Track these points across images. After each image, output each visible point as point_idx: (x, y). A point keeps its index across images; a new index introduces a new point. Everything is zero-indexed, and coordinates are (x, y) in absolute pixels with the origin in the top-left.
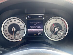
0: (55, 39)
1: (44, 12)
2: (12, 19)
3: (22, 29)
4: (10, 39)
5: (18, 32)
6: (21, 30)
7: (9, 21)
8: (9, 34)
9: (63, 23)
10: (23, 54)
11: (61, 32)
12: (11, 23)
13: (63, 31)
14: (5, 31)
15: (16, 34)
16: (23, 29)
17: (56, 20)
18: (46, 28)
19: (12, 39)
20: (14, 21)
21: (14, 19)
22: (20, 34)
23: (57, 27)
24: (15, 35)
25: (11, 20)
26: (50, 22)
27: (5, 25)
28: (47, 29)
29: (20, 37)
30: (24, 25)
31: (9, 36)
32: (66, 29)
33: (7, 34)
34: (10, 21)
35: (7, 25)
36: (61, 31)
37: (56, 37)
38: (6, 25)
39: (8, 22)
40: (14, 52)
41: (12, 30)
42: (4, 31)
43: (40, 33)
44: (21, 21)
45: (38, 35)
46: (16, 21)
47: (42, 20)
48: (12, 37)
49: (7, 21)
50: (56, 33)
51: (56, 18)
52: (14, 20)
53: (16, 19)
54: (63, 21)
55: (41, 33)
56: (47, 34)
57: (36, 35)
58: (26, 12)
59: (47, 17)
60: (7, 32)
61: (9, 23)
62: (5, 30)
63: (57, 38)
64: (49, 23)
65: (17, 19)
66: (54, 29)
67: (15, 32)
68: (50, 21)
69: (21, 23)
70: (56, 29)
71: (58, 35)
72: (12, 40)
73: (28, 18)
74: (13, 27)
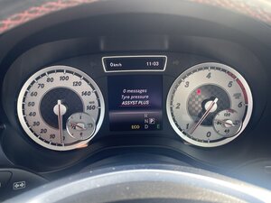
0: (206, 142)
1: (166, 46)
2: (53, 72)
3: (89, 108)
4: (46, 142)
5: (74, 118)
6: (86, 110)
7: (45, 78)
8: (43, 125)
9: (235, 83)
10: (98, 186)
11: (226, 115)
12: (49, 87)
13: (233, 111)
14: (30, 114)
15: (69, 123)
16: (94, 108)
17: (209, 76)
18: (175, 103)
19: (54, 141)
20: (62, 78)
21: (63, 71)
22: (83, 125)
23: (213, 99)
24: (64, 128)
25: (51, 76)
26: (188, 83)
27: (29, 95)
28: (177, 108)
29: (81, 134)
30: (96, 93)
31: (44, 131)
32: (244, 107)
33: (37, 124)
34: (48, 80)
35: (35, 94)
36: (225, 112)
37: (209, 134)
38: (32, 95)
39: (40, 81)
40: (70, 178)
41: (56, 109)
42: (27, 113)
43: (152, 120)
44: (84, 79)
45: (146, 127)
46: (67, 78)
47: (160, 76)
48: (53, 136)
49: (37, 79)
50: (209, 121)
51: (207, 68)
52: (62, 74)
53: (67, 72)
54: (231, 79)
55: (157, 122)
56: (176, 124)
57: (138, 127)
58: (102, 47)
59: (177, 62)
60: (38, 118)
61: (42, 86)
62: (29, 110)
63: (211, 138)
64: (183, 84)
65: (72, 73)
66: (200, 106)
67: (65, 117)
68: (186, 80)
69: (85, 87)
70: (208, 105)
71: (216, 125)
72: (52, 144)
73: (109, 68)
74: (59, 102)
